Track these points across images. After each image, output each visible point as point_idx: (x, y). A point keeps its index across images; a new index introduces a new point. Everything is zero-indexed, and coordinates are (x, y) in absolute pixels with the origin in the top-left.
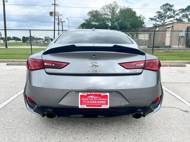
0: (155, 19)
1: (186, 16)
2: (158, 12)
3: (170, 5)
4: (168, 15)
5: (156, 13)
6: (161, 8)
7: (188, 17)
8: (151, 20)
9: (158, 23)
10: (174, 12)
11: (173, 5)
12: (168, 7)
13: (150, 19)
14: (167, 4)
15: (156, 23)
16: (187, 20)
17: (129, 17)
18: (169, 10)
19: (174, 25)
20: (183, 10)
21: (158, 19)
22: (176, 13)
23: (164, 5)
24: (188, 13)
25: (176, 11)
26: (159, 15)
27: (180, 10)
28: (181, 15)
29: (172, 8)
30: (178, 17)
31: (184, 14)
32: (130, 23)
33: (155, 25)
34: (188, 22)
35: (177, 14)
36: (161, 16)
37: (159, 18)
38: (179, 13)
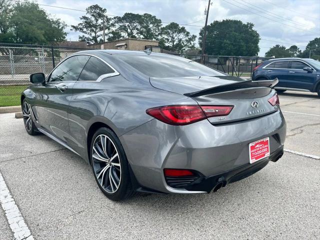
0: (81, 29)
1: (124, 29)
2: (84, 18)
3: (101, 9)
4: (100, 25)
5: (81, 19)
6: (88, 12)
7: (127, 31)
8: (74, 30)
9: (87, 36)
10: (108, 20)
11: (105, 9)
12: (96, 10)
13: (72, 28)
14: (96, 7)
15: (84, 36)
16: (127, 34)
17: (38, 19)
18: (100, 16)
19: (129, 42)
20: (119, 20)
21: (85, 30)
22: (111, 22)
23: (91, 7)
24: (127, 24)
25: (110, 19)
26: (86, 22)
27: (115, 18)
28: (117, 26)
29: (105, 14)
30: (114, 29)
31: (121, 24)
32: (43, 31)
33: (82, 38)
34: (127, 37)
35: (113, 25)
36: (89, 25)
37: (87, 27)
38: (115, 23)
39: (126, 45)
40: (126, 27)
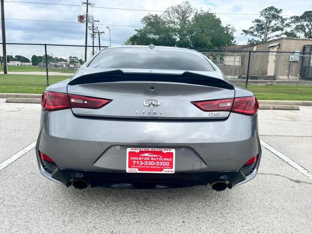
0: (251, 32)
1: (301, 29)
2: (257, 21)
3: (276, 10)
4: (273, 27)
5: (254, 22)
6: (262, 15)
8: (245, 34)
9: (256, 39)
10: (283, 20)
11: (281, 10)
12: (272, 13)
13: (243, 32)
14: (272, 8)
15: (253, 39)
17: (209, 27)
18: (275, 17)
19: (282, 42)
20: (297, 19)
21: (256, 33)
22: (286, 22)
23: (266, 9)
24: (305, 23)
25: (285, 19)
26: (258, 25)
27: (292, 18)
28: (294, 26)
29: (280, 15)
30: (288, 30)
31: (298, 24)
32: (211, 37)
33: (251, 41)
35: (288, 25)
36: (261, 27)
37: (257, 30)
38: (290, 23)
39: (279, 45)
40: (303, 26)
